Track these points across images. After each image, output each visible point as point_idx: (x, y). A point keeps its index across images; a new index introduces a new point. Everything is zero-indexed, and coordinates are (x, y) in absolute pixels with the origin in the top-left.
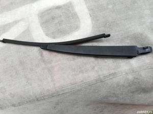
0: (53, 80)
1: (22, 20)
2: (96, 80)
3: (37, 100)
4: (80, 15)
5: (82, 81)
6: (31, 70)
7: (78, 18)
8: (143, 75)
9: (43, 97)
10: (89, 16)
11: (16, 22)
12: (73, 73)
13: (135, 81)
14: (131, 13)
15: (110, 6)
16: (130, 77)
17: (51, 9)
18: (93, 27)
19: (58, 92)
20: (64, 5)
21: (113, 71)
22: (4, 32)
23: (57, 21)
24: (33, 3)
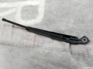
0: (11, 38)
1: (15, 7)
2: (30, 45)
3: (2, 44)
4: (39, 12)
5: (23, 43)
6: (6, 30)
7: (38, 14)
8: (53, 53)
9: (5, 43)
10: (43, 14)
11: (13, 8)
12: (22, 38)
13: (48, 54)
14: (64, 19)
15: (55, 13)
16: (47, 51)
17: (28, 6)
18: (42, 20)
19: (11, 44)
20: (35, 6)
21: (40, 45)
22: (6, 11)
23: (28, 12)
24: (24, 1)
